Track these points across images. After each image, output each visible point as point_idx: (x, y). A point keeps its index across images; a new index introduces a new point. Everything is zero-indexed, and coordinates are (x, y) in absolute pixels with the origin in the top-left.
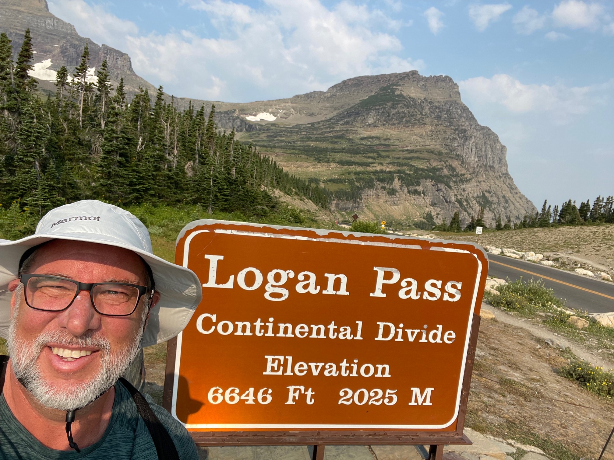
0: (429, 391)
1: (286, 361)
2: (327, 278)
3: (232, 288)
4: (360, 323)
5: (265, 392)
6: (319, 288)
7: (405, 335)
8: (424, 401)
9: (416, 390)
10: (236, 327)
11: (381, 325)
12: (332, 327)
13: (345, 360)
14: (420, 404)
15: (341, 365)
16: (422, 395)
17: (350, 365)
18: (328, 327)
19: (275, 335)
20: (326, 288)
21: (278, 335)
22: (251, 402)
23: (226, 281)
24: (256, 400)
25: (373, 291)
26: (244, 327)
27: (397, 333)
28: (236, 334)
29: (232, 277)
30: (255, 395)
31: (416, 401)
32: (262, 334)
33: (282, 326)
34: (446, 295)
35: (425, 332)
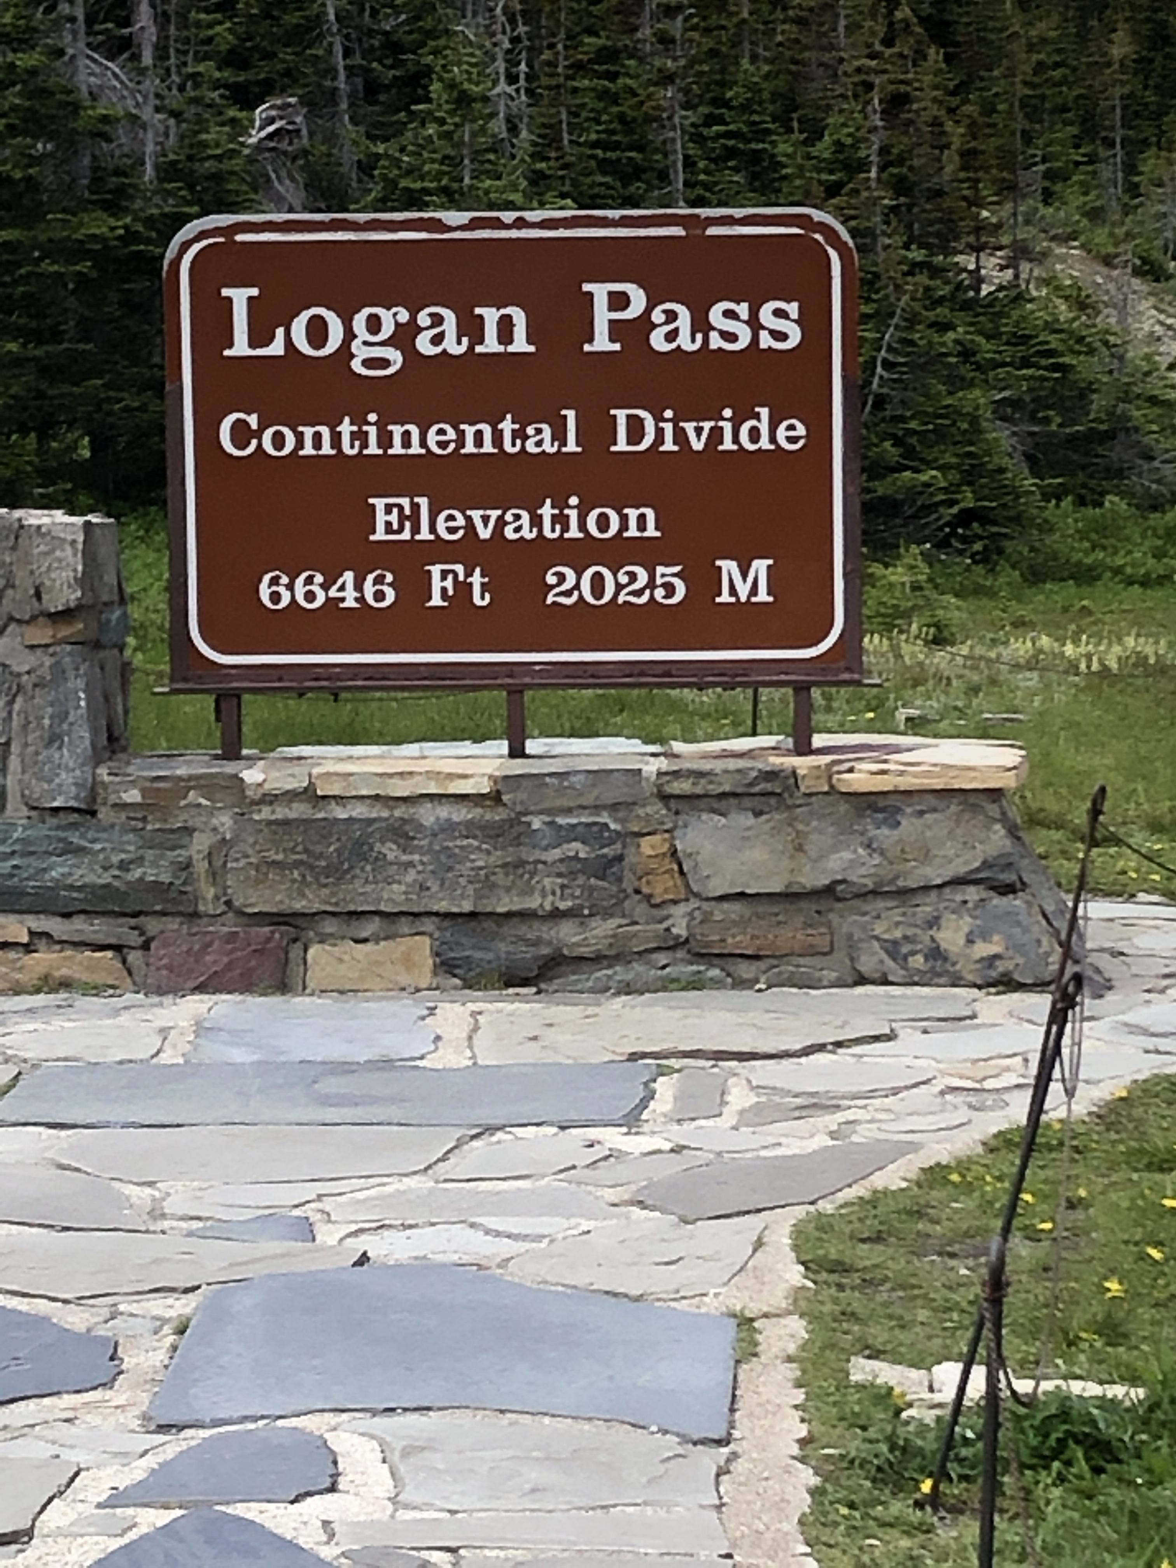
0: (760, 566)
1: (415, 507)
2: (481, 317)
3: (283, 353)
4: (570, 414)
5: (379, 580)
6: (465, 340)
7: (680, 436)
8: (754, 591)
9: (729, 567)
10: (300, 437)
11: (621, 415)
12: (507, 426)
13: (549, 501)
14: (743, 599)
15: (539, 512)
16: (744, 575)
17: (561, 512)
18: (500, 426)
19: (385, 452)
20: (481, 342)
21: (390, 452)
22: (350, 603)
23: (268, 341)
24: (361, 599)
25: (590, 340)
26: (317, 437)
27: (660, 432)
28: (301, 453)
29: (280, 332)
30: (359, 586)
31: (733, 591)
32: (355, 451)
33: (397, 430)
34: (764, 336)
35: (727, 427)
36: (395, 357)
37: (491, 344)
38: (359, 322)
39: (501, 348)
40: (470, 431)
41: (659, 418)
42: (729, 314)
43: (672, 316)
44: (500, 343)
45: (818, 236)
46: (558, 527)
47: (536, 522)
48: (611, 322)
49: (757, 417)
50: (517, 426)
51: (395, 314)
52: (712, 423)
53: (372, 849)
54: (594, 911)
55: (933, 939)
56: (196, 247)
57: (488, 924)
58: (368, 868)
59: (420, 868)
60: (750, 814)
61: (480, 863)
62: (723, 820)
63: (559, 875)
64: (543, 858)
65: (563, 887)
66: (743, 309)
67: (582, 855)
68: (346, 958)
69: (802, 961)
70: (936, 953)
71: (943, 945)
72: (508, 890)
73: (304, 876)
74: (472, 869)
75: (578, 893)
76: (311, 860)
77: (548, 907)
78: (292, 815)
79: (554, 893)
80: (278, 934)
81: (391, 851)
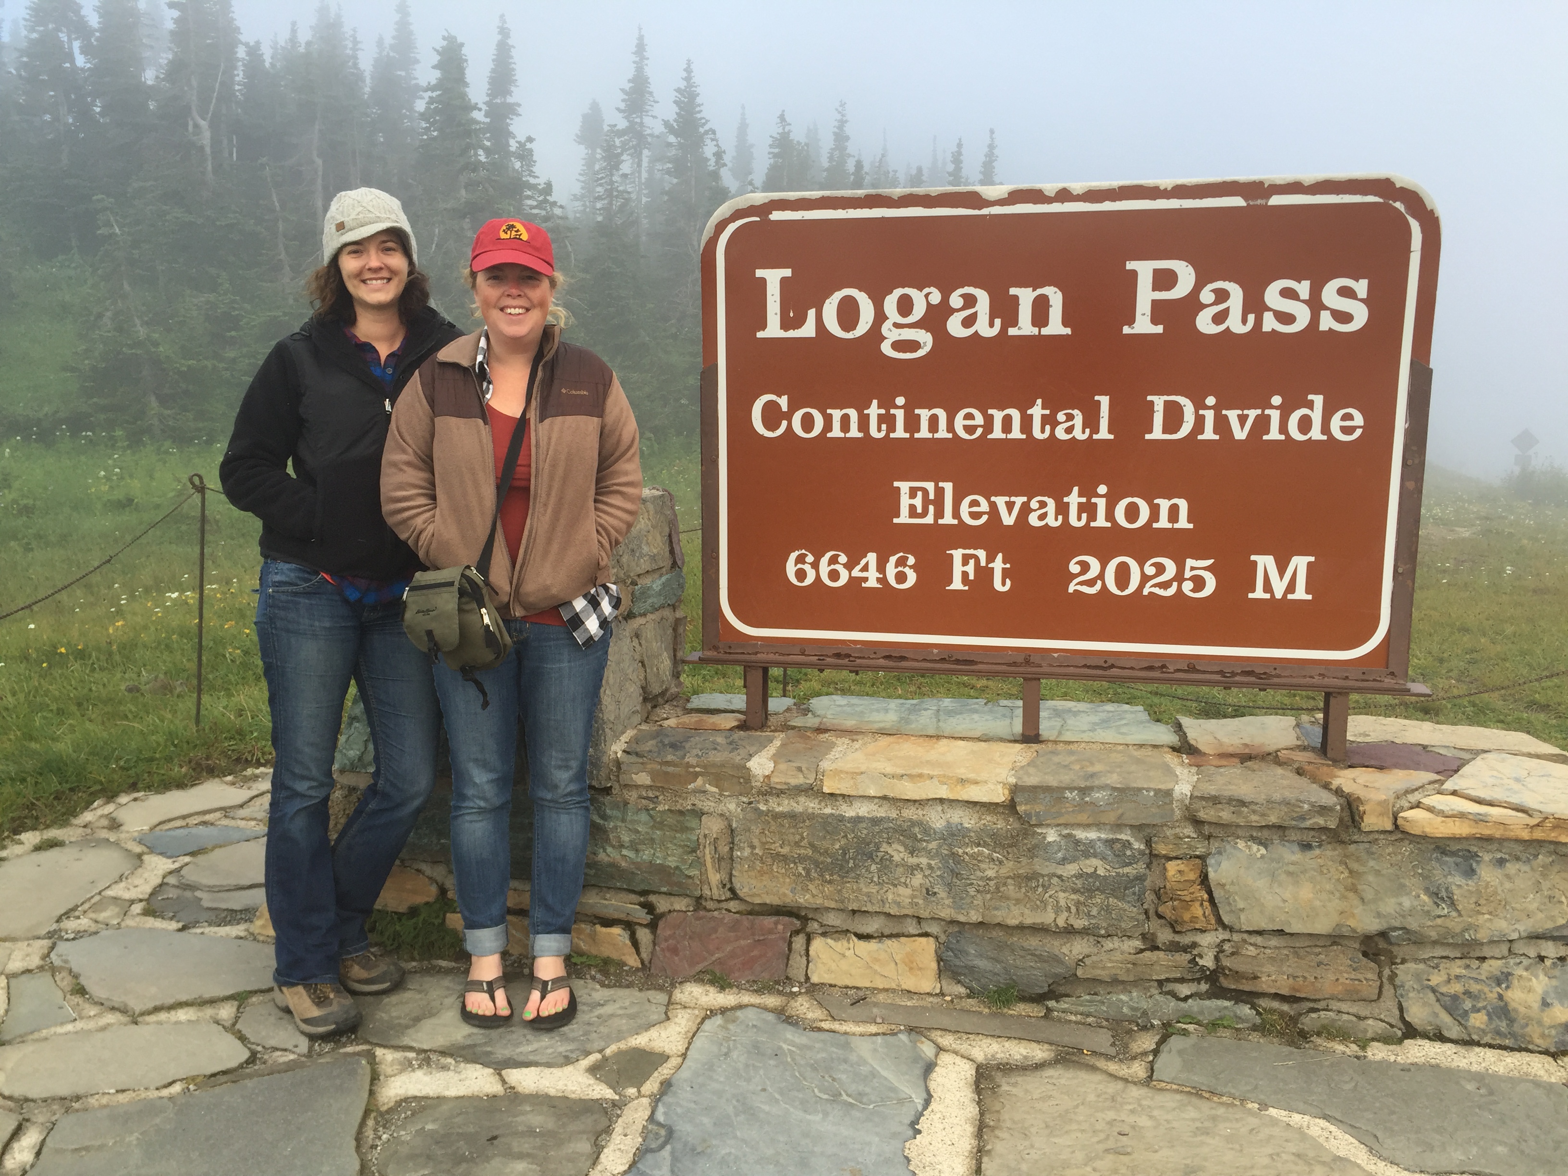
0: (1300, 563)
1: (940, 492)
2: (1016, 298)
3: (813, 335)
4: (1104, 401)
5: (901, 562)
6: (998, 322)
7: (1222, 425)
8: (1291, 587)
9: (1265, 562)
10: (828, 420)
11: (1159, 402)
12: (1037, 411)
13: (1076, 489)
14: (1279, 595)
15: (1066, 500)
16: (1282, 573)
17: (1089, 500)
18: (1029, 412)
19: (912, 436)
20: (1015, 323)
21: (917, 435)
22: (872, 583)
23: (799, 322)
24: (883, 580)
25: (1131, 321)
26: (845, 420)
27: (1200, 422)
28: (829, 435)
29: (812, 313)
30: (881, 568)
31: (1268, 587)
32: (882, 434)
33: (924, 414)
34: (1325, 316)
35: (1275, 416)
36: (925, 338)
37: (1025, 327)
38: (890, 303)
39: (1035, 331)
40: (998, 416)
41: (1199, 405)
42: (1288, 294)
43: (1222, 296)
44: (1034, 324)
45: (1398, 205)
46: (1084, 516)
47: (1062, 509)
48: (1155, 303)
49: (1310, 405)
50: (1047, 412)
51: (927, 296)
52: (1259, 412)
53: (878, 850)
54: (1112, 931)
55: (1500, 997)
56: (731, 228)
57: (997, 934)
58: (873, 868)
59: (927, 872)
60: (1296, 848)
61: (990, 873)
62: (1263, 851)
63: (1075, 891)
64: (1059, 872)
65: (1078, 904)
66: (1303, 288)
67: (1101, 872)
68: (848, 953)
69: (1344, 1007)
70: (1503, 1011)
71: (1513, 1005)
72: (1018, 901)
73: (808, 871)
74: (981, 878)
75: (1094, 912)
76: (817, 856)
77: (1061, 922)
78: (799, 809)
79: (1068, 909)
80: (783, 925)
81: (897, 852)
